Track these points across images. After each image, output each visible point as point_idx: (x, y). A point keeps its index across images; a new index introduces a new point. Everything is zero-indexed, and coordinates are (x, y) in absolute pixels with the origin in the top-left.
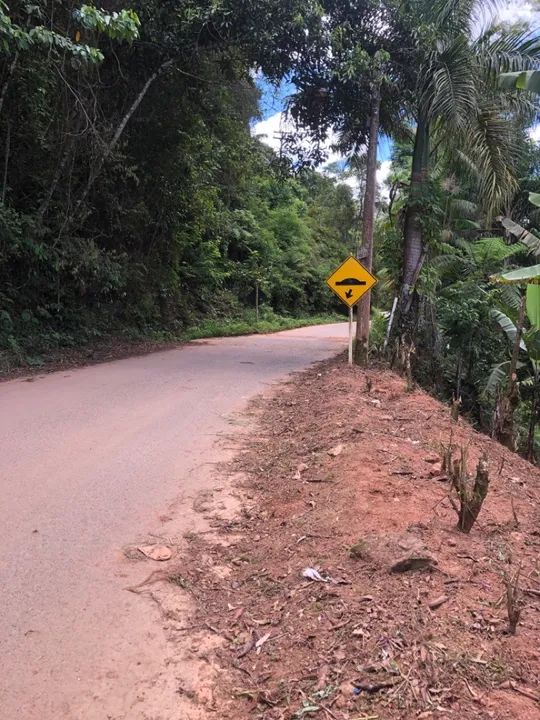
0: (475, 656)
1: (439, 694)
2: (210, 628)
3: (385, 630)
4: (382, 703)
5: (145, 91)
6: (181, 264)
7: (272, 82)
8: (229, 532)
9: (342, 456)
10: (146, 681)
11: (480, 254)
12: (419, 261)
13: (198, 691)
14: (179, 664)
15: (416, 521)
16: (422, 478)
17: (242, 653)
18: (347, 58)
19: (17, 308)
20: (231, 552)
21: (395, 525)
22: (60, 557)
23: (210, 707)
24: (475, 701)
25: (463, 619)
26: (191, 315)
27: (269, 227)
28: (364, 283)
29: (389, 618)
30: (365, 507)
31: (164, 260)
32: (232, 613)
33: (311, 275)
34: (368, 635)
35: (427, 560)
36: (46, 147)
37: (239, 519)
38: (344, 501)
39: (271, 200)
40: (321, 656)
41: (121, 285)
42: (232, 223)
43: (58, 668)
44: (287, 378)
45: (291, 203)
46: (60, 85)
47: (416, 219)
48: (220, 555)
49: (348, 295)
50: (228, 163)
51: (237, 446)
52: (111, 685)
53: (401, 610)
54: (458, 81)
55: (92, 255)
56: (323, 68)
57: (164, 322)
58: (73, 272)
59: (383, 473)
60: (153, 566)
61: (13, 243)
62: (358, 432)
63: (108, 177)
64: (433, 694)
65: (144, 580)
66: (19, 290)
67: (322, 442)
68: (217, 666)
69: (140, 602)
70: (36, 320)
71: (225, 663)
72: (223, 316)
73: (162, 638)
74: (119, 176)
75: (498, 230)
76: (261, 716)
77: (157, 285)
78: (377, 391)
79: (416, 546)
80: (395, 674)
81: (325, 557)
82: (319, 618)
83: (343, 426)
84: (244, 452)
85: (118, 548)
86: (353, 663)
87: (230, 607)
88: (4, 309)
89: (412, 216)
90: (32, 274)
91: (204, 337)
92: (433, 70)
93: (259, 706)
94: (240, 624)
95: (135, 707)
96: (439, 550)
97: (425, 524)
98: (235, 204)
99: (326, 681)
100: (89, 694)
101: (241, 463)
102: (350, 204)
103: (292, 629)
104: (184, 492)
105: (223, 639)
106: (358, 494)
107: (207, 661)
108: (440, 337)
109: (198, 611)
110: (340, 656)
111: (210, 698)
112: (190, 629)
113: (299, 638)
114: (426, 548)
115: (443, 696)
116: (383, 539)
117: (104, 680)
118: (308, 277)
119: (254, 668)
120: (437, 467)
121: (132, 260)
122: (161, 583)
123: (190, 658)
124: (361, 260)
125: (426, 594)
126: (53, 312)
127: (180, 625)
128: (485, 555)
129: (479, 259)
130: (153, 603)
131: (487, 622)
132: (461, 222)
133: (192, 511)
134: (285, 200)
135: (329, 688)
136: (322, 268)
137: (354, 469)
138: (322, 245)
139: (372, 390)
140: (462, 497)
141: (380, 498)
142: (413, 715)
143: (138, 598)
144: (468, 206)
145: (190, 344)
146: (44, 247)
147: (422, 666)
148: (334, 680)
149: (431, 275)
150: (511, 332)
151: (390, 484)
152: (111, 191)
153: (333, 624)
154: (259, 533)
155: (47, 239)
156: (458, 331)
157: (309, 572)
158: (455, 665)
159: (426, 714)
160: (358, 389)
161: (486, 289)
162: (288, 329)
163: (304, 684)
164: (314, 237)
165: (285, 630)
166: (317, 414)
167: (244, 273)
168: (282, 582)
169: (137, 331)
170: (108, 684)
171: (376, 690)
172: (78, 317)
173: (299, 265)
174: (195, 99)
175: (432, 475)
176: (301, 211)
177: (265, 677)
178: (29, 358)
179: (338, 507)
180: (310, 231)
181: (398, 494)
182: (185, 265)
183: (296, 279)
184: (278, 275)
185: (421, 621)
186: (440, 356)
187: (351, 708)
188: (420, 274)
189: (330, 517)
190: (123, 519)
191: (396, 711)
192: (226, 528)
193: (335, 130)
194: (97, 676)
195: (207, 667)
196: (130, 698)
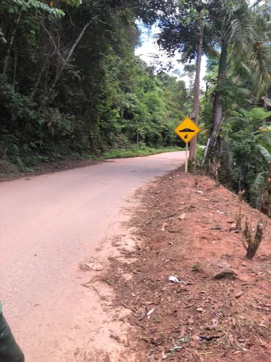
0: (260, 323)
1: (243, 342)
2: (124, 305)
3: (213, 308)
4: (215, 346)
5: (83, 32)
6: (100, 121)
7: (147, 27)
8: (130, 257)
9: (185, 219)
10: (94, 331)
11: (252, 116)
12: (221, 120)
13: (120, 337)
14: (110, 323)
15: (225, 253)
16: (226, 231)
17: (141, 318)
18: (186, 14)
19: (21, 143)
20: (132, 267)
21: (214, 255)
22: (48, 268)
23: (126, 345)
24: (262, 346)
25: (252, 304)
26: (105, 147)
27: (144, 102)
28: (193, 131)
29: (215, 302)
30: (198, 245)
31: (92, 120)
32: (134, 298)
33: (165, 127)
34: (205, 311)
35: (232, 273)
36: (35, 61)
37: (135, 250)
38: (187, 242)
39: (145, 88)
40: (181, 321)
41: (71, 131)
42: (125, 100)
43: (51, 323)
44: (154, 180)
45: (155, 90)
46: (42, 29)
47: (220, 98)
48: (126, 268)
49: (186, 137)
50: (124, 69)
51: (131, 213)
52: (77, 333)
53: (220, 298)
54: (244, 26)
55: (57, 116)
56: (174, 19)
57: (92, 151)
58: (49, 125)
59: (206, 229)
60: (94, 273)
61: (19, 110)
62: (192, 207)
63: (65, 77)
64: (240, 342)
65: (90, 280)
66: (22, 134)
67: (174, 212)
68: (129, 324)
69: (89, 292)
70: (30, 149)
71: (133, 323)
72: (121, 147)
73: (100, 310)
74: (70, 76)
75: (261, 104)
76: (152, 350)
77: (89, 132)
78: (200, 186)
79: (226, 266)
80: (220, 331)
81: (179, 270)
82: (179, 302)
83: (185, 204)
84: (135, 216)
85: (76, 264)
86: (198, 325)
87: (133, 295)
88: (15, 143)
89: (218, 96)
90: (28, 126)
91: (112, 158)
92: (231, 20)
93: (151, 345)
94: (139, 304)
95: (90, 344)
96: (238, 268)
97: (230, 255)
98: (127, 90)
99: (184, 334)
100: (67, 337)
101: (134, 223)
102: (185, 90)
103: (165, 306)
104: (107, 236)
105: (131, 311)
106: (194, 239)
107: (124, 322)
108: (231, 159)
109: (117, 296)
110: (191, 321)
111: (126, 340)
112: (114, 306)
113: (169, 311)
114: (232, 267)
115: (246, 343)
116: (209, 262)
117: (74, 329)
118: (164, 128)
119: (147, 326)
120: (234, 225)
121: (76, 119)
122: (98, 282)
123: (115, 320)
124: (192, 119)
125: (232, 291)
126: (38, 145)
127: (109, 303)
128: (261, 271)
129: (251, 119)
130: (95, 292)
131: (264, 306)
132: (241, 100)
133: (111, 246)
134: (152, 88)
135: (187, 337)
136: (170, 123)
137: (191, 226)
138: (170, 111)
139: (198, 185)
140: (249, 242)
141: (206, 241)
142: (231, 352)
143: (88, 289)
144: (246, 91)
145: (105, 162)
146: (34, 112)
147: (234, 327)
148: (188, 333)
149: (227, 127)
150: (267, 157)
151: (211, 234)
152: (66, 84)
153: (186, 305)
154: (145, 257)
155: (35, 108)
156: (240, 156)
157: (172, 278)
158: (251, 327)
159: (237, 352)
160: (191, 185)
161: (254, 134)
162: (153, 154)
163: (173, 335)
164: (166, 107)
165: (161, 307)
166: (170, 197)
167: (131, 125)
168: (159, 283)
169: (79, 155)
170: (75, 332)
171: (210, 339)
172: (51, 148)
173: (159, 121)
174: (108, 36)
175: (231, 229)
176: (160, 94)
177: (153, 331)
178: (27, 168)
179: (184, 245)
180: (164, 104)
181: (215, 239)
182: (102, 122)
183: (157, 129)
184: (148, 127)
185: (231, 304)
186: (231, 169)
187: (199, 348)
188: (222, 126)
189: (181, 250)
190: (78, 249)
191: (222, 350)
192: (129, 255)
193: (179, 51)
194: (70, 328)
195: (124, 325)
196: (87, 339)
